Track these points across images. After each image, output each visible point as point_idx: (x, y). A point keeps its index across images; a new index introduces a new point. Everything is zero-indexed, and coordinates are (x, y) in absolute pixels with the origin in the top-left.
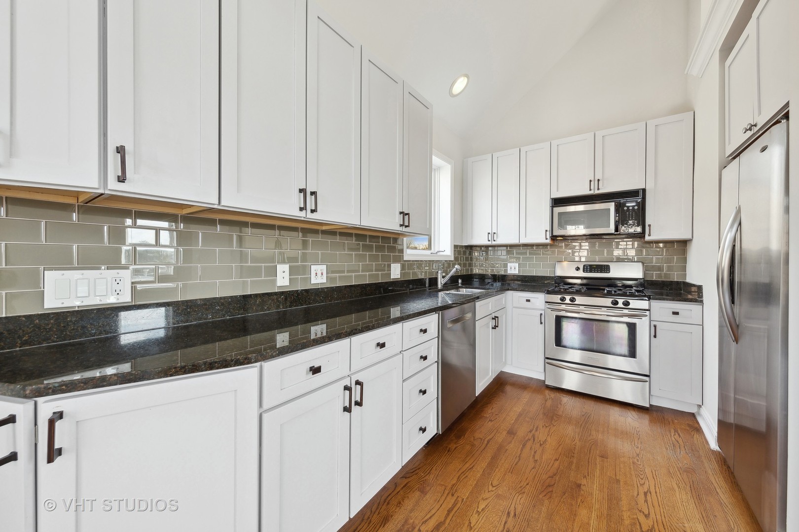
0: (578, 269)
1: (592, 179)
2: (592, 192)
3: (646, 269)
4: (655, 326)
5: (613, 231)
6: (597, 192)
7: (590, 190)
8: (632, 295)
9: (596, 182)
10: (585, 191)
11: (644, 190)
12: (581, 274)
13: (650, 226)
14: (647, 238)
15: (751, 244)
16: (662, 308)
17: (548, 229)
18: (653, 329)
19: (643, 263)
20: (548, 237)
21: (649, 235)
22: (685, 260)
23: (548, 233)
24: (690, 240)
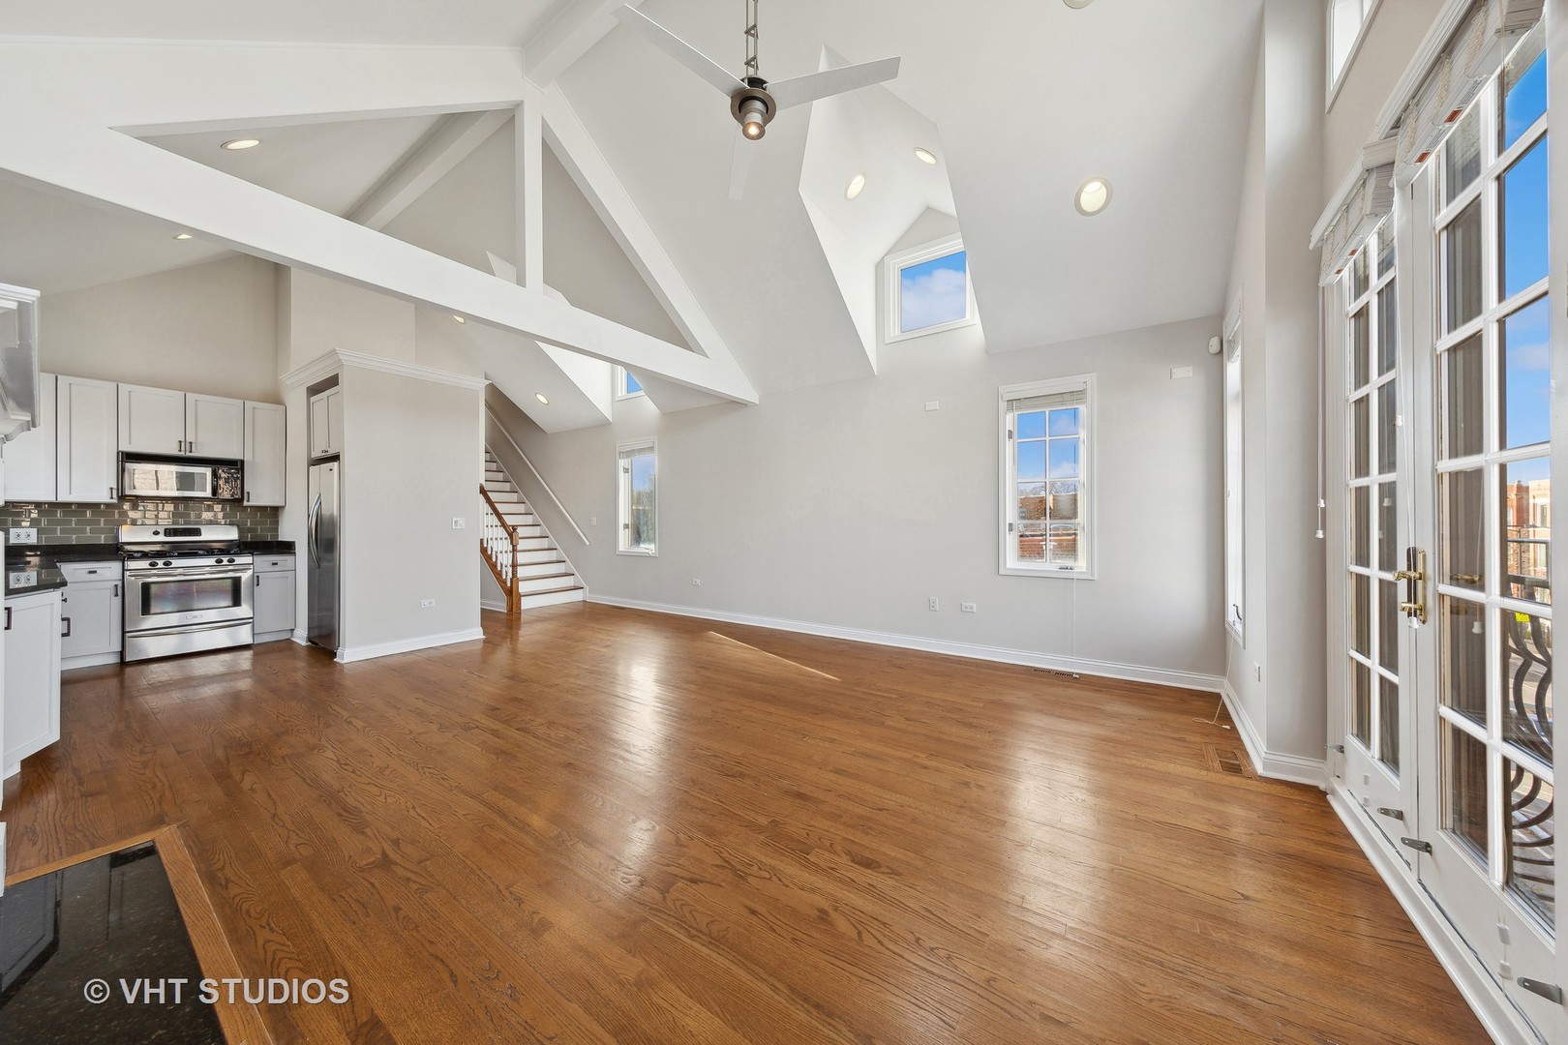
0: (156, 533)
1: (183, 440)
2: (182, 453)
3: (241, 531)
4: (258, 577)
5: (210, 496)
6: (188, 454)
7: (180, 451)
8: (235, 554)
9: (188, 445)
10: (173, 451)
11: (242, 462)
12: (161, 538)
13: (248, 493)
14: (245, 503)
15: (325, 512)
16: (263, 562)
17: (115, 487)
18: (256, 579)
19: (238, 526)
20: (115, 496)
21: (248, 501)
22: (277, 523)
23: (115, 492)
24: (283, 507)
